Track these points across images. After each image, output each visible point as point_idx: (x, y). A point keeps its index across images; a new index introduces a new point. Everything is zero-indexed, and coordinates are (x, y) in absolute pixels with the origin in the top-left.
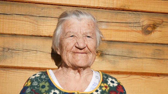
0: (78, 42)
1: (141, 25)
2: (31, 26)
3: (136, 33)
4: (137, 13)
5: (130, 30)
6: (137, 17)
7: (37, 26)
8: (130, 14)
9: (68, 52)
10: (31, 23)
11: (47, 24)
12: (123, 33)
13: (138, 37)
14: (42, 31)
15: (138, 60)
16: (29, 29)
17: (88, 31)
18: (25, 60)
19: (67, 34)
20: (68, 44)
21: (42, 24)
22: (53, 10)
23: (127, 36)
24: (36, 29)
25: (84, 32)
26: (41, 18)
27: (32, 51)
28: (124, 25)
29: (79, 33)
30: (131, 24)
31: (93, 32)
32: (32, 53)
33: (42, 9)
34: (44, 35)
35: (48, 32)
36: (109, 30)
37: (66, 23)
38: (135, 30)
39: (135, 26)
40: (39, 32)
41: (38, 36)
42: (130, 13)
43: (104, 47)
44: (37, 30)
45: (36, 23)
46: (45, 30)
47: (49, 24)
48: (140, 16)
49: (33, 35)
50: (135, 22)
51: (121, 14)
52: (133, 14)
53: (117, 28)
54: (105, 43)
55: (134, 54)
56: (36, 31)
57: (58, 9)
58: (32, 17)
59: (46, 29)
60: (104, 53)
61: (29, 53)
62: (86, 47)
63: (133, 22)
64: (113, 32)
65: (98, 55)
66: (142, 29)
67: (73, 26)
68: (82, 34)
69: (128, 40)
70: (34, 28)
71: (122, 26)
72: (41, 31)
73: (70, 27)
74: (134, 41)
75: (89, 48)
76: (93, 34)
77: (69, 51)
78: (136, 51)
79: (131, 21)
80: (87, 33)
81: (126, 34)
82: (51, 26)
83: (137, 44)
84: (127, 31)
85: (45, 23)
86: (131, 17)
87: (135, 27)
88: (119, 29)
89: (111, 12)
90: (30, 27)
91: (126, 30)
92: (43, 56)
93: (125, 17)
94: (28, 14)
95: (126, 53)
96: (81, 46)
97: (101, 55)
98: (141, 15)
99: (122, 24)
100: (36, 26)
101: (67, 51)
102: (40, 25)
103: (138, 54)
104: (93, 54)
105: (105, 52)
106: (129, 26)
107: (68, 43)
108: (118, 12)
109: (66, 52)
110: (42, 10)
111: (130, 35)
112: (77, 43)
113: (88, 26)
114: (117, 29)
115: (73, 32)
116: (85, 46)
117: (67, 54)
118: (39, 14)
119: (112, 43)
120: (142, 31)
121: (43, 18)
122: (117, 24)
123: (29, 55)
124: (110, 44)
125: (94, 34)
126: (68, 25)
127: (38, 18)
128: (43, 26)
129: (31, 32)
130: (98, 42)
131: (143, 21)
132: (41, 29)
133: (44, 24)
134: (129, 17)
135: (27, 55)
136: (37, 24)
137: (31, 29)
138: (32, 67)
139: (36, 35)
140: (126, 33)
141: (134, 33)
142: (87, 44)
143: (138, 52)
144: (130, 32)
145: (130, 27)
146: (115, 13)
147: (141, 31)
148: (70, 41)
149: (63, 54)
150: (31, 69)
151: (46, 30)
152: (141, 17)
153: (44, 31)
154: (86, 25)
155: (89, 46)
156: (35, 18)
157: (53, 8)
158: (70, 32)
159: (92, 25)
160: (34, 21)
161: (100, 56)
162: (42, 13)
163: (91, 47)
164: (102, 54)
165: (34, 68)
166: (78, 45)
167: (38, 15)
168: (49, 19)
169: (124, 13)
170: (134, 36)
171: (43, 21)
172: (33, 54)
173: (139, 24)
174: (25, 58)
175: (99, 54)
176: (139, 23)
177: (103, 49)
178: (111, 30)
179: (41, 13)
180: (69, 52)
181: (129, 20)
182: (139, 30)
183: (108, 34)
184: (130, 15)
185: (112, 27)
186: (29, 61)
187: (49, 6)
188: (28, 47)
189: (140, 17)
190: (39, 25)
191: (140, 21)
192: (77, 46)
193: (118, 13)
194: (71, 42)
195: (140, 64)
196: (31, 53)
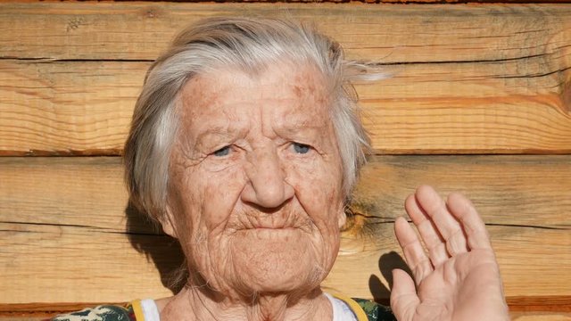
0: (253, 176)
1: (557, 68)
2: (27, 110)
3: (534, 108)
4: (533, 10)
5: (502, 94)
6: (532, 27)
7: (52, 104)
8: (500, 18)
9: (213, 233)
10: (25, 96)
11: (101, 95)
12: (470, 111)
13: (543, 127)
14: (80, 128)
15: (549, 237)
16: (18, 123)
17: (294, 120)
18: (10, 273)
19: (199, 141)
20: (208, 193)
21: (76, 97)
22: (124, 25)
23: (490, 126)
24: (50, 123)
25: (279, 124)
26: (71, 67)
27: (38, 228)
28: (470, 71)
29: (255, 133)
30: (508, 64)
31: (319, 123)
32: (40, 236)
33: (74, 25)
34: (89, 147)
35: (110, 131)
36: (400, 100)
37: (194, 90)
38: (525, 91)
39: (524, 74)
40: (67, 133)
41: (63, 154)
42: (496, 14)
43: (381, 187)
44: (56, 125)
45: (48, 93)
46: (95, 123)
47: (111, 94)
48: (546, 23)
49: (35, 151)
50: (525, 53)
51: (453, 18)
52: (509, 18)
53: (439, 89)
54: (383, 167)
55: (529, 211)
56: (50, 130)
57: (148, 21)
58: (29, 64)
59: (97, 117)
60: (382, 215)
61: (22, 236)
62: (295, 198)
63: (513, 54)
64: (419, 112)
65: (353, 224)
66: (561, 84)
67: (227, 102)
68: (271, 133)
69: (493, 144)
70: (39, 120)
71: (462, 80)
72: (74, 127)
73: (212, 108)
74: (525, 146)
75: (305, 203)
76: (319, 129)
77: (218, 225)
78: (539, 194)
79: (506, 52)
80: (290, 130)
81: (483, 118)
82: (122, 102)
83: (540, 162)
84: (489, 100)
85: (87, 89)
86: (504, 32)
87: (528, 76)
88: (448, 94)
89: (403, 14)
90: (20, 116)
91: (481, 96)
92: (92, 247)
93: (474, 32)
94: (7, 54)
95: (489, 209)
96: (271, 193)
97: (366, 224)
98: (551, 18)
99: (459, 71)
100: (50, 105)
101: (211, 227)
102: (69, 102)
103: (547, 209)
104: (325, 231)
105: (389, 207)
106: (497, 77)
107: (210, 191)
108: (436, 13)
109: (205, 229)
110: (72, 31)
111: (501, 119)
112: (249, 186)
113: (294, 96)
114: (441, 93)
115: (229, 131)
116: (288, 193)
117: (209, 239)
118: (59, 49)
119: (418, 162)
120: (561, 95)
121: (82, 66)
122: (438, 69)
123: (23, 247)
124: (407, 171)
125: (326, 129)
126: (205, 100)
127: (54, 68)
128: (84, 102)
129: (27, 135)
130: (351, 167)
131: (562, 49)
132: (73, 119)
133: (88, 97)
134: (493, 30)
135: (17, 247)
136: (52, 96)
137: (27, 124)
138: (43, 305)
139: (50, 149)
140: (482, 111)
141: (523, 107)
142: (297, 185)
143: (548, 201)
144: (503, 106)
145: (503, 81)
146: (425, 18)
147: (559, 95)
148: (216, 182)
149: (193, 241)
150: (40, 311)
151: (98, 125)
152: (552, 26)
153: (87, 128)
154: (287, 94)
155: (305, 196)
156: (42, 71)
157: (123, 15)
158: (217, 131)
159: (312, 90)
160: (38, 84)
161: (362, 231)
162: (74, 43)
163: (313, 202)
164: (373, 220)
165: (53, 309)
166: (256, 191)
167: (59, 53)
168: (106, 72)
169: (467, 14)
170: (525, 122)
171: (80, 80)
172: (45, 244)
173: (546, 63)
174: (8, 265)
175: (359, 220)
176: (543, 55)
177: (377, 195)
178: (409, 100)
179: (66, 42)
180: (218, 230)
181: (493, 48)
182: (544, 92)
183: (396, 119)
184: (499, 23)
185: (411, 87)
186: (27, 276)
187: (101, 8)
188: (17, 209)
189: (546, 27)
190: (61, 102)
191: (550, 47)
192: (252, 196)
193: (438, 18)
194: (220, 185)
195: (562, 259)
196: (32, 236)
